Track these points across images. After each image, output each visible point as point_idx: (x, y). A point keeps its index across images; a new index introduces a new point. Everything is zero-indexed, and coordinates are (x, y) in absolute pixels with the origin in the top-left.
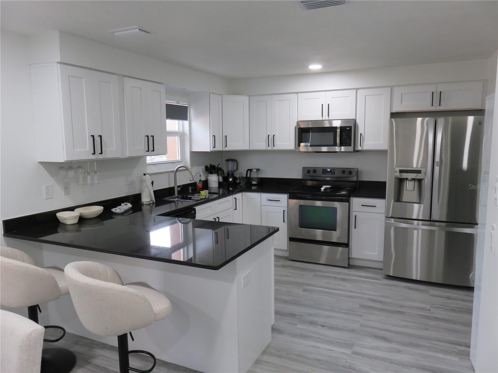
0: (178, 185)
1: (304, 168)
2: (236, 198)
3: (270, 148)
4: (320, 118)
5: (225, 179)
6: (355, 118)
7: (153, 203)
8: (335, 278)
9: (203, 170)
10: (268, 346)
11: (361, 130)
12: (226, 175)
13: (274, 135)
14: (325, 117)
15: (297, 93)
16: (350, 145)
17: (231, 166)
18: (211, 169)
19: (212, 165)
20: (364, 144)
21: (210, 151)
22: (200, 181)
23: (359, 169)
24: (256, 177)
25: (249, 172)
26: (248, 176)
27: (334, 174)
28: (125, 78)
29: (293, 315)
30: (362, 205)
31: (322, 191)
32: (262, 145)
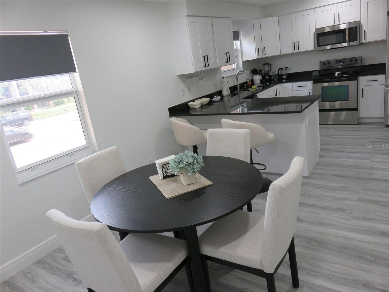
0: (239, 83)
1: (321, 62)
2: (276, 88)
3: (296, 51)
4: (333, 24)
5: (264, 77)
6: (359, 20)
7: (229, 95)
8: (350, 130)
9: (250, 72)
10: (318, 163)
11: (364, 28)
12: (264, 75)
13: (298, 42)
14: (337, 23)
15: (314, 8)
16: (357, 40)
17: (266, 69)
18: (254, 72)
19: (256, 68)
20: (367, 38)
21: (256, 59)
22: (250, 80)
23: (362, 57)
24: (285, 73)
25: (280, 70)
26: (280, 73)
27: (344, 63)
28: (213, 18)
29: (328, 149)
30: (367, 81)
31: (336, 76)
32: (289, 50)
